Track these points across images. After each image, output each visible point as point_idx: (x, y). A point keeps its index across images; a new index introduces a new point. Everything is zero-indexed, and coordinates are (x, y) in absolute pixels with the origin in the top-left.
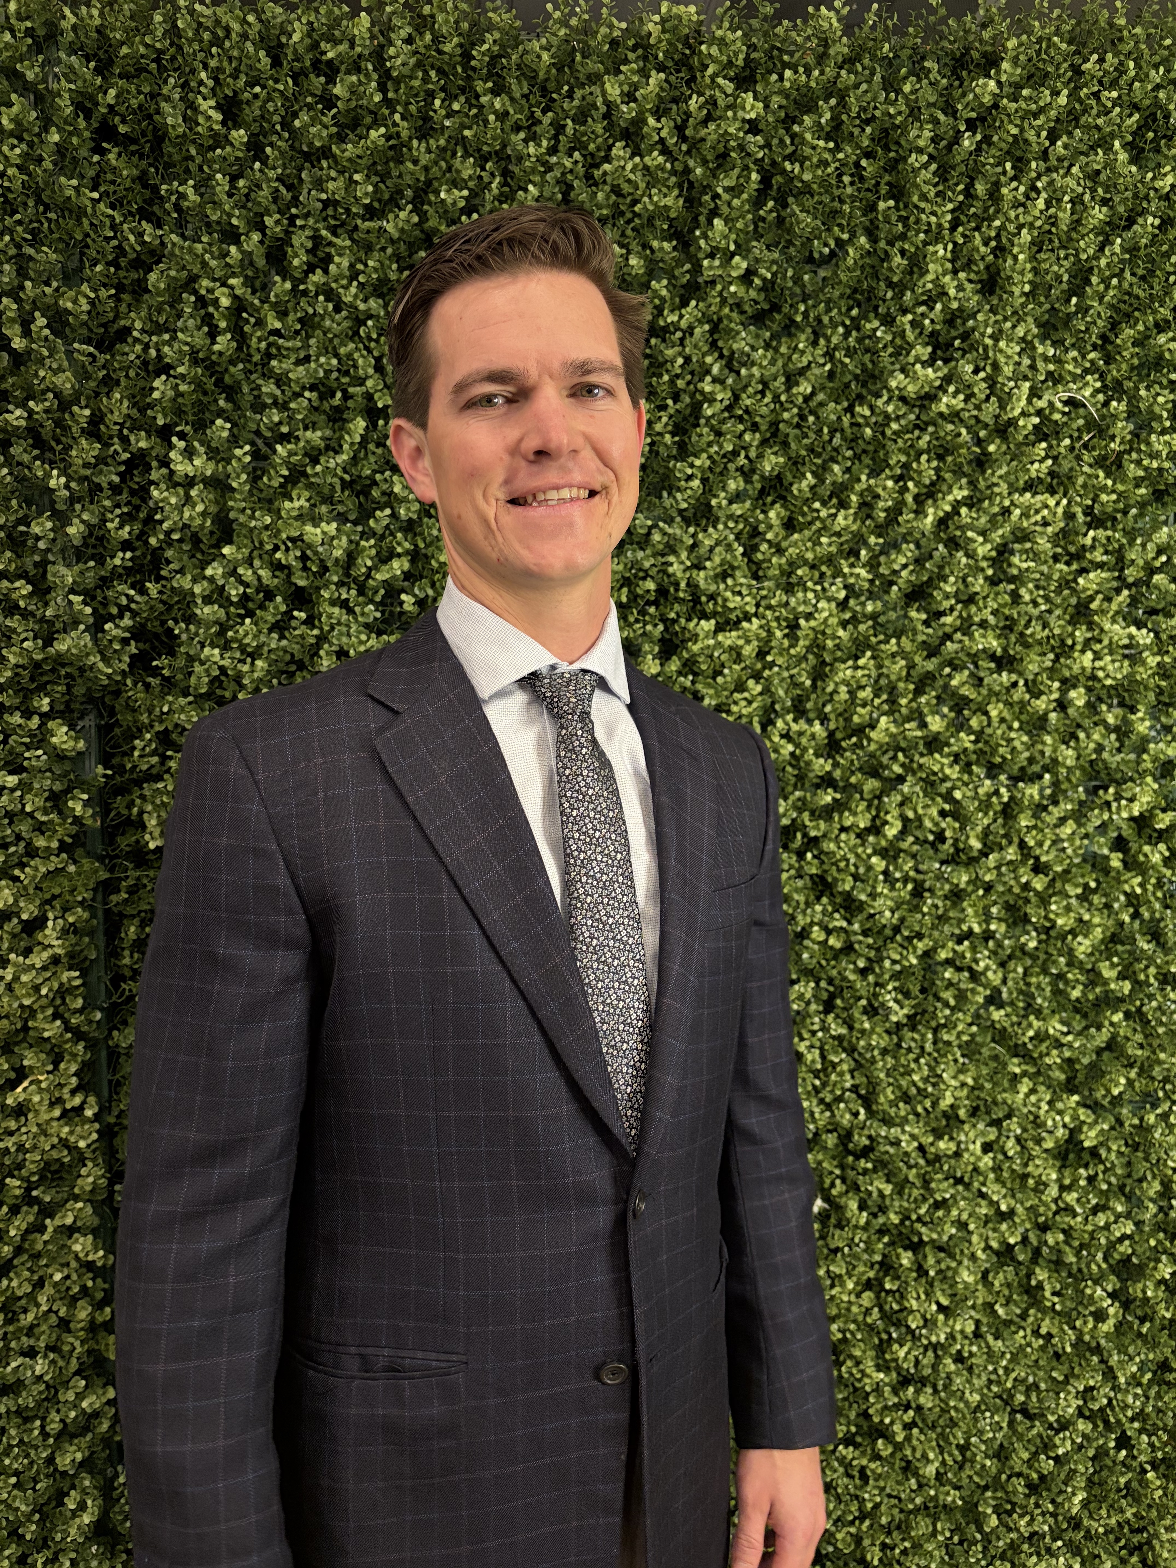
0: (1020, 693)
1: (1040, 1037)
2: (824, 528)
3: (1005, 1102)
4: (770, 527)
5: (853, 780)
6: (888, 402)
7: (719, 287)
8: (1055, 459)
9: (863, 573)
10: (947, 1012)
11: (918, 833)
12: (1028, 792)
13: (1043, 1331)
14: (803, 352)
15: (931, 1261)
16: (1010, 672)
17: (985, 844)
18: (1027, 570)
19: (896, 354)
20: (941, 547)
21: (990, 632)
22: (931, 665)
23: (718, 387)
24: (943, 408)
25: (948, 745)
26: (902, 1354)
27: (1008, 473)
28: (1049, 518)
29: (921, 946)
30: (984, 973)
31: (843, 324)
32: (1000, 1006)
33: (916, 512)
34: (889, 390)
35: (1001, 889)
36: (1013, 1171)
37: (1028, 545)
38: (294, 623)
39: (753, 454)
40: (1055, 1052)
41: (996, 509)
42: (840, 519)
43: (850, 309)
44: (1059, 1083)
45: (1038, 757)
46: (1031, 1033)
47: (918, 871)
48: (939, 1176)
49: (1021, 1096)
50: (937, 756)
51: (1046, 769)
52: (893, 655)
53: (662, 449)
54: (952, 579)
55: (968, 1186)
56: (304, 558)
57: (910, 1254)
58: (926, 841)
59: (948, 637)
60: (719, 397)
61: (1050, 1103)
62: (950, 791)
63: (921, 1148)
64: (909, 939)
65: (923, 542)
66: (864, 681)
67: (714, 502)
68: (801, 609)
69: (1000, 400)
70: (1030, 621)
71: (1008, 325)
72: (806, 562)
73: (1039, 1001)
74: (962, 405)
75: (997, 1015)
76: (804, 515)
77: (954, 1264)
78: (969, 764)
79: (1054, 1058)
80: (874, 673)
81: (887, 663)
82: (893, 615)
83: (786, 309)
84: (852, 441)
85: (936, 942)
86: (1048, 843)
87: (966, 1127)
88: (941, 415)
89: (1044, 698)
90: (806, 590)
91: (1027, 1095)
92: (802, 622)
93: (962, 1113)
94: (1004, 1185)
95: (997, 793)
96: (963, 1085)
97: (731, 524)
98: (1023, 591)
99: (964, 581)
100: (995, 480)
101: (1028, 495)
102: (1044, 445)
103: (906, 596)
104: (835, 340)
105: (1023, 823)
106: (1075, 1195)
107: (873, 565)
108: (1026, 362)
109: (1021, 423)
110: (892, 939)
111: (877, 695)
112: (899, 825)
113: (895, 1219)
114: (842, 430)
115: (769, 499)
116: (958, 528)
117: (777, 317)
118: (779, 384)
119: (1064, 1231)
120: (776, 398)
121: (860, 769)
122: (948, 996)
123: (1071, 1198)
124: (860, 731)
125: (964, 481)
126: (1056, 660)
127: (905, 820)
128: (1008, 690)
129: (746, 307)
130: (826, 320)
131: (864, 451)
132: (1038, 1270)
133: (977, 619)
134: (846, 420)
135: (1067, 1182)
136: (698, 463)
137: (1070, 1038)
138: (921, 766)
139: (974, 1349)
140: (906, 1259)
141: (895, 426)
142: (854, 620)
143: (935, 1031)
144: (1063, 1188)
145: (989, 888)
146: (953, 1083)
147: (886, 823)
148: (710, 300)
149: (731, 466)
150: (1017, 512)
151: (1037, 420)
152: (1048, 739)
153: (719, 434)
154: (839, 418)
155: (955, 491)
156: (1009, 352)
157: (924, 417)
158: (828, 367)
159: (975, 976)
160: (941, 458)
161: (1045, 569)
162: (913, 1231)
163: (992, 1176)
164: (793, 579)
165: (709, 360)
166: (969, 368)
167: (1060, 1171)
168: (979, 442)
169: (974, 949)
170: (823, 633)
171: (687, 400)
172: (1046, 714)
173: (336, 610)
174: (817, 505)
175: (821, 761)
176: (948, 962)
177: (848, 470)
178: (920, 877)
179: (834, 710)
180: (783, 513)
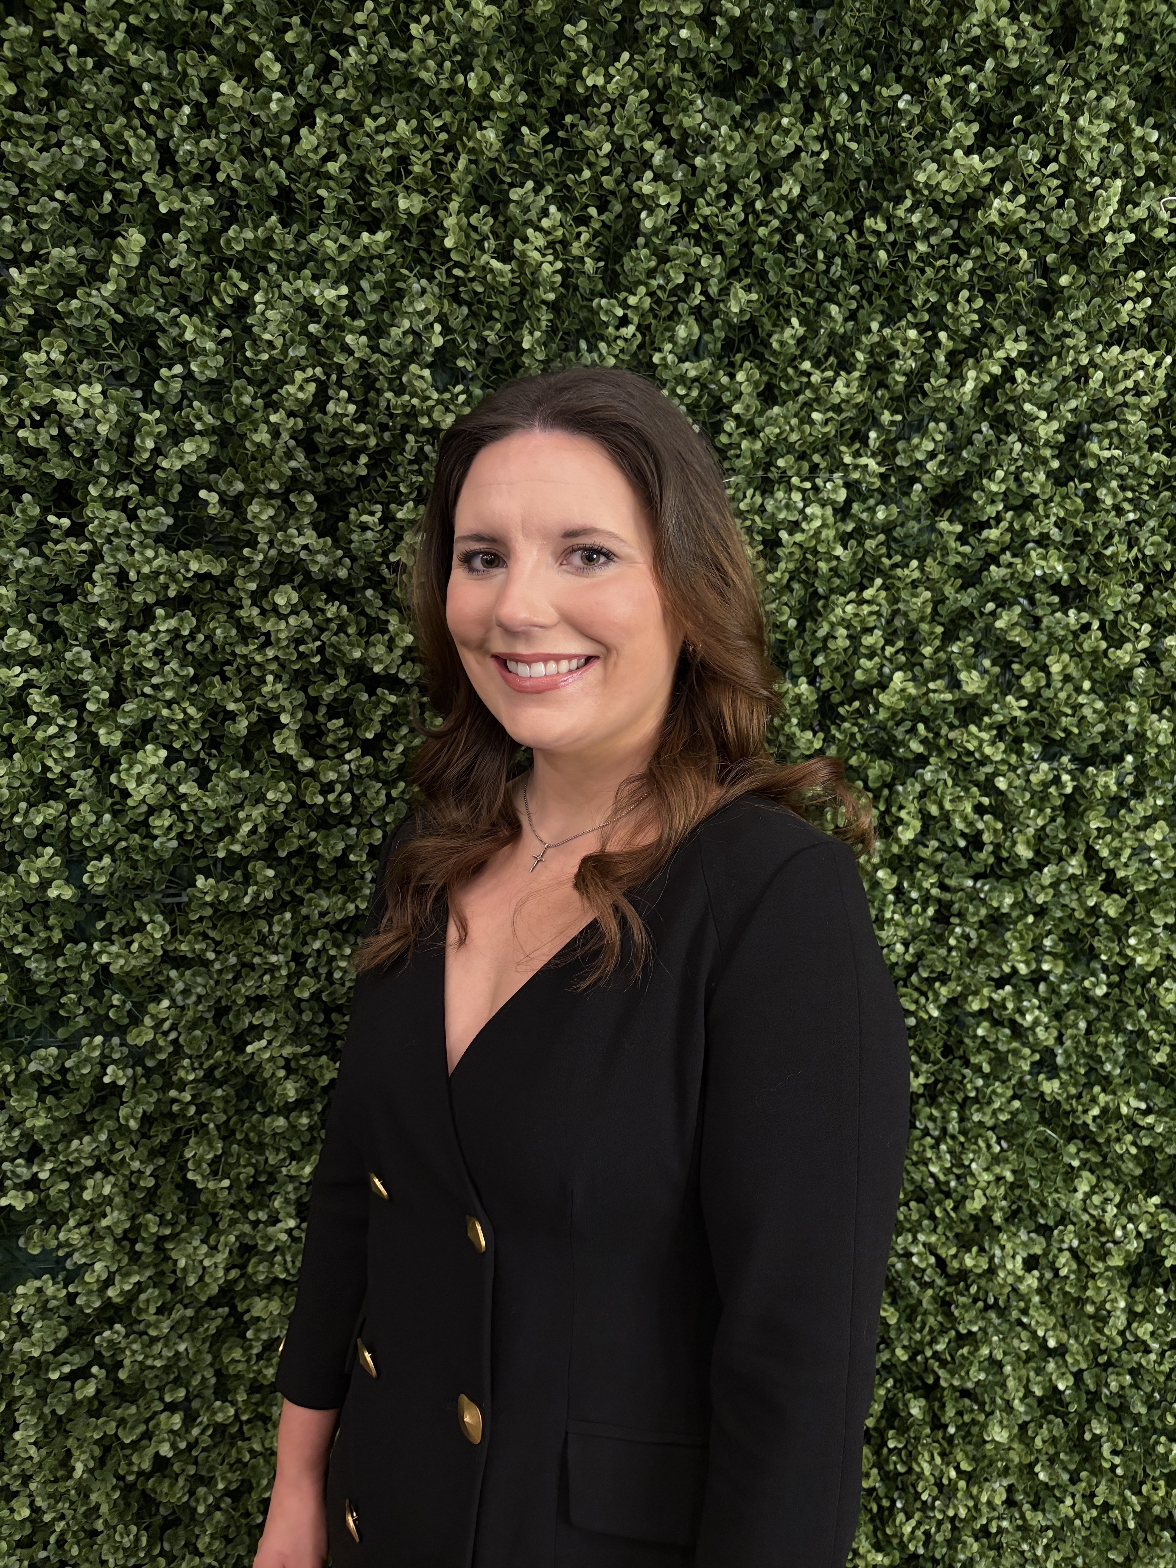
0: (1094, 640)
1: (1108, 1115)
2: (817, 399)
3: (1057, 1205)
4: (738, 396)
5: (853, 761)
6: (911, 210)
7: (664, 31)
8: (1155, 298)
9: (872, 464)
10: (980, 1082)
11: (943, 836)
12: (1101, 780)
13: (1098, 1501)
14: (787, 132)
15: (950, 1412)
16: (1079, 610)
17: (1037, 852)
18: (1109, 461)
19: (926, 137)
20: (985, 427)
21: (1052, 551)
22: (967, 599)
23: (662, 186)
24: (994, 217)
25: (989, 712)
26: (907, 1529)
27: (1087, 317)
28: (1144, 385)
29: (944, 992)
30: (1032, 1028)
31: (849, 91)
32: (1053, 1072)
33: (950, 377)
34: (915, 192)
35: (1059, 914)
36: (1066, 1294)
37: (1113, 425)
38: (55, 534)
39: (713, 290)
40: (1129, 1138)
41: (1068, 370)
42: (840, 385)
43: (859, 69)
44: (1134, 1178)
45: (1118, 731)
46: (1096, 1111)
47: (943, 887)
48: (962, 1300)
49: (1080, 1195)
50: (973, 728)
51: (1128, 748)
52: (914, 584)
53: (582, 282)
54: (1000, 474)
55: (1002, 1313)
56: (63, 439)
57: (922, 1402)
58: (955, 847)
59: (992, 559)
60: (663, 201)
61: (1118, 1206)
62: (990, 779)
63: (941, 1263)
64: (930, 981)
65: (960, 421)
66: (872, 621)
67: (656, 358)
68: (782, 516)
69: (1078, 207)
70: (1110, 537)
71: (1092, 94)
72: (790, 448)
73: (1108, 1067)
74: (1022, 213)
75: (1050, 1087)
76: (788, 380)
77: (982, 1418)
78: (1018, 741)
79: (1126, 1146)
80: (885, 610)
81: (904, 595)
82: (914, 526)
83: (764, 70)
84: (859, 273)
85: (966, 986)
86: (1127, 852)
87: (1003, 1237)
88: (991, 228)
89: (1128, 646)
90: (790, 488)
91: (1088, 1196)
92: (784, 535)
93: (997, 1218)
94: (1052, 1309)
95: (1057, 781)
96: (999, 1179)
97: (681, 391)
98: (1102, 493)
99: (1017, 479)
100: (1068, 327)
101: (1116, 349)
102: (1141, 274)
103: (934, 500)
104: (836, 115)
105: (1094, 825)
106: (1150, 1327)
107: (886, 454)
108: (1119, 148)
109: (1109, 239)
110: (906, 982)
111: (889, 642)
112: (917, 824)
113: (902, 1355)
114: (845, 256)
115: (739, 357)
116: (1012, 400)
117: (752, 82)
118: (751, 181)
119: (1131, 1372)
120: (748, 206)
121: (865, 746)
122: (982, 1060)
123: (1144, 1330)
124: (865, 692)
125: (1021, 329)
126: (1147, 592)
127: (925, 817)
128: (1075, 634)
129: (707, 67)
130: (823, 84)
131: (877, 287)
132: (1094, 1423)
133: (1034, 533)
134: (851, 240)
135: (1139, 1309)
136: (632, 300)
137: (1150, 1119)
138: (950, 742)
139: (1005, 1524)
140: (916, 1409)
141: (922, 247)
142: (860, 534)
143: (963, 1106)
144: (1132, 1316)
145: (1041, 912)
146: (986, 1177)
147: (899, 821)
148: (653, 54)
149: (682, 307)
150: (1099, 375)
151: (1132, 238)
152: (1132, 706)
153: (663, 258)
154: (841, 238)
155: (1008, 344)
156: (1094, 131)
157: (965, 234)
158: (825, 155)
159: (1018, 1032)
160: (989, 297)
161: (1135, 459)
162: (927, 1369)
163: (1036, 1299)
164: (774, 474)
165: (648, 145)
166: (1034, 156)
167: (1129, 1294)
168: (1045, 271)
169: (1018, 995)
170: (815, 552)
171: (618, 208)
172: (1130, 669)
173: (114, 515)
174: (806, 365)
175: (809, 735)
176: (981, 1013)
177: (852, 316)
178: (947, 896)
179: (828, 663)
180: (757, 374)
